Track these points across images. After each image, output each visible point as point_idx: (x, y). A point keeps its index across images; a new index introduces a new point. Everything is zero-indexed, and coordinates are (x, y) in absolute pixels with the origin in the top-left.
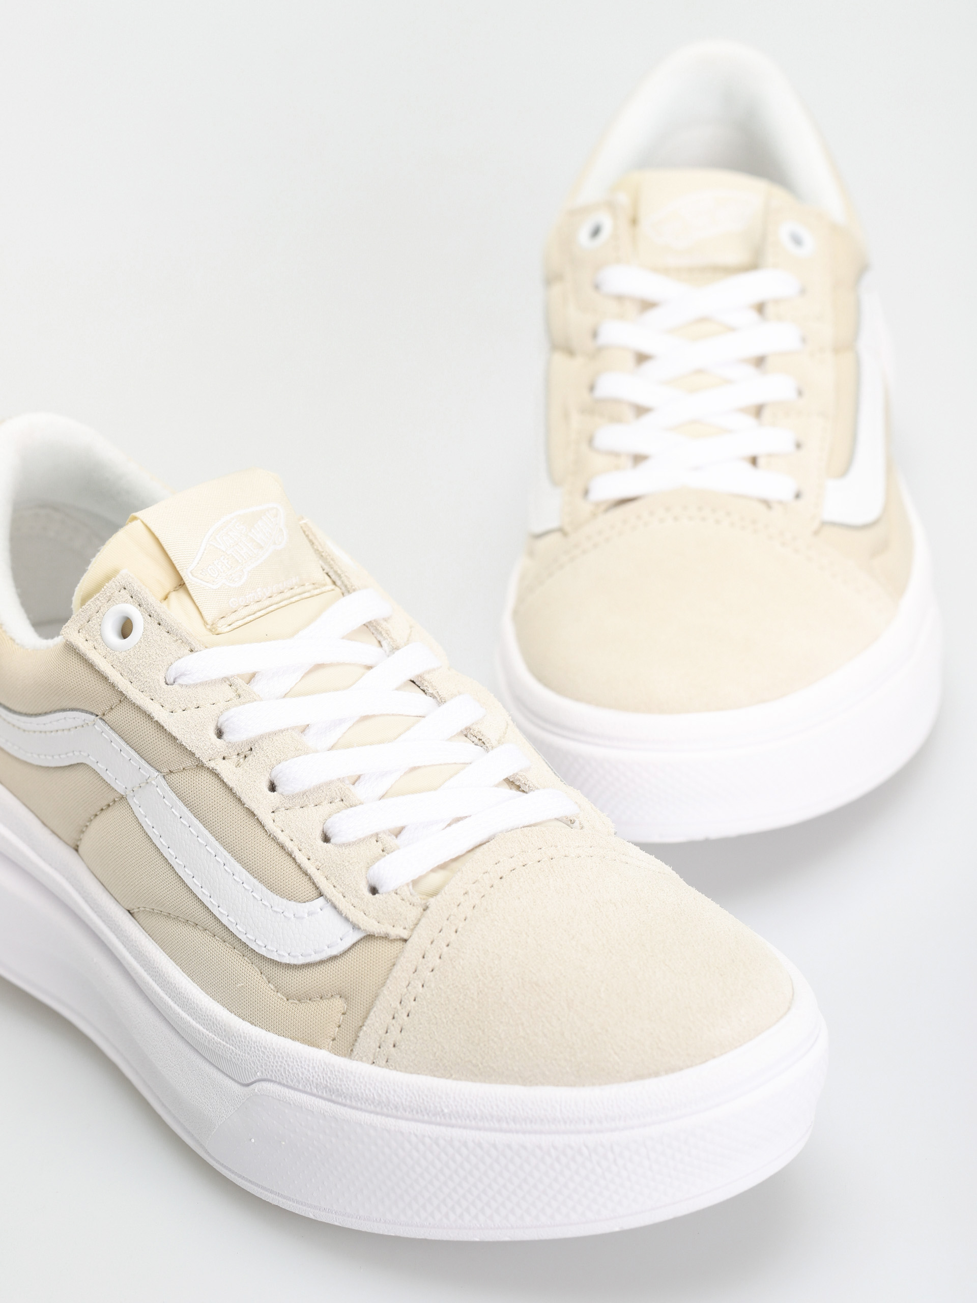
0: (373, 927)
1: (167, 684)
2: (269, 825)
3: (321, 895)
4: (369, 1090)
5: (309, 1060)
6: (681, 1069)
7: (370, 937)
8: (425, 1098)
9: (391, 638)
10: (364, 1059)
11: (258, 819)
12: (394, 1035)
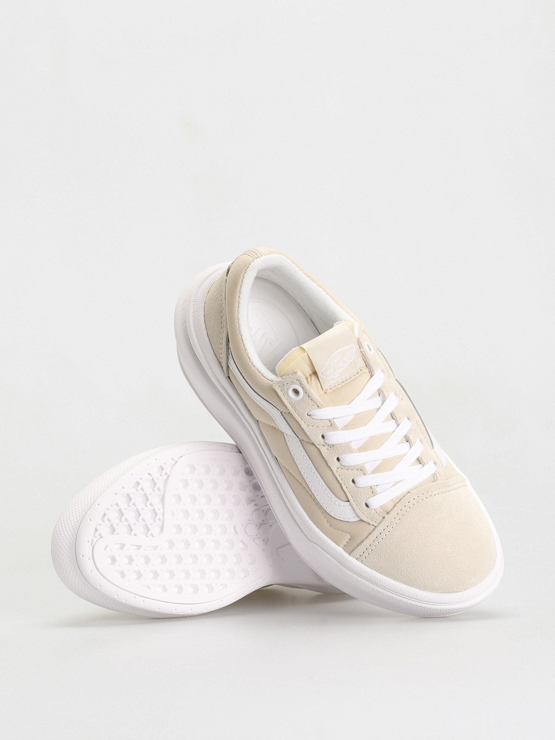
0: (365, 519)
1: (307, 414)
2: (335, 473)
3: (349, 501)
4: (354, 568)
5: (335, 550)
6: (457, 592)
7: (361, 520)
8: (373, 578)
9: (384, 394)
10: (354, 557)
11: (331, 470)
12: (366, 554)
